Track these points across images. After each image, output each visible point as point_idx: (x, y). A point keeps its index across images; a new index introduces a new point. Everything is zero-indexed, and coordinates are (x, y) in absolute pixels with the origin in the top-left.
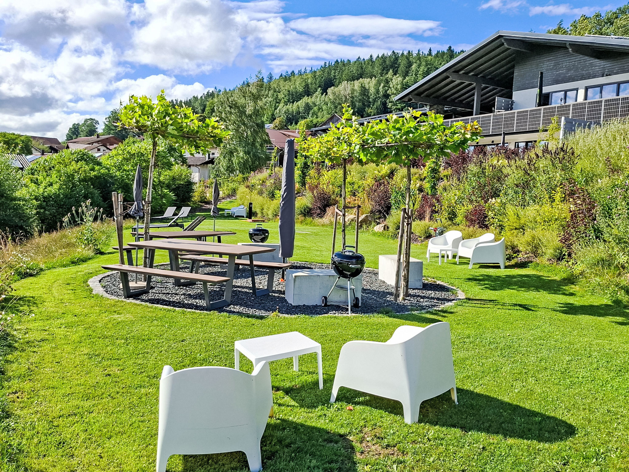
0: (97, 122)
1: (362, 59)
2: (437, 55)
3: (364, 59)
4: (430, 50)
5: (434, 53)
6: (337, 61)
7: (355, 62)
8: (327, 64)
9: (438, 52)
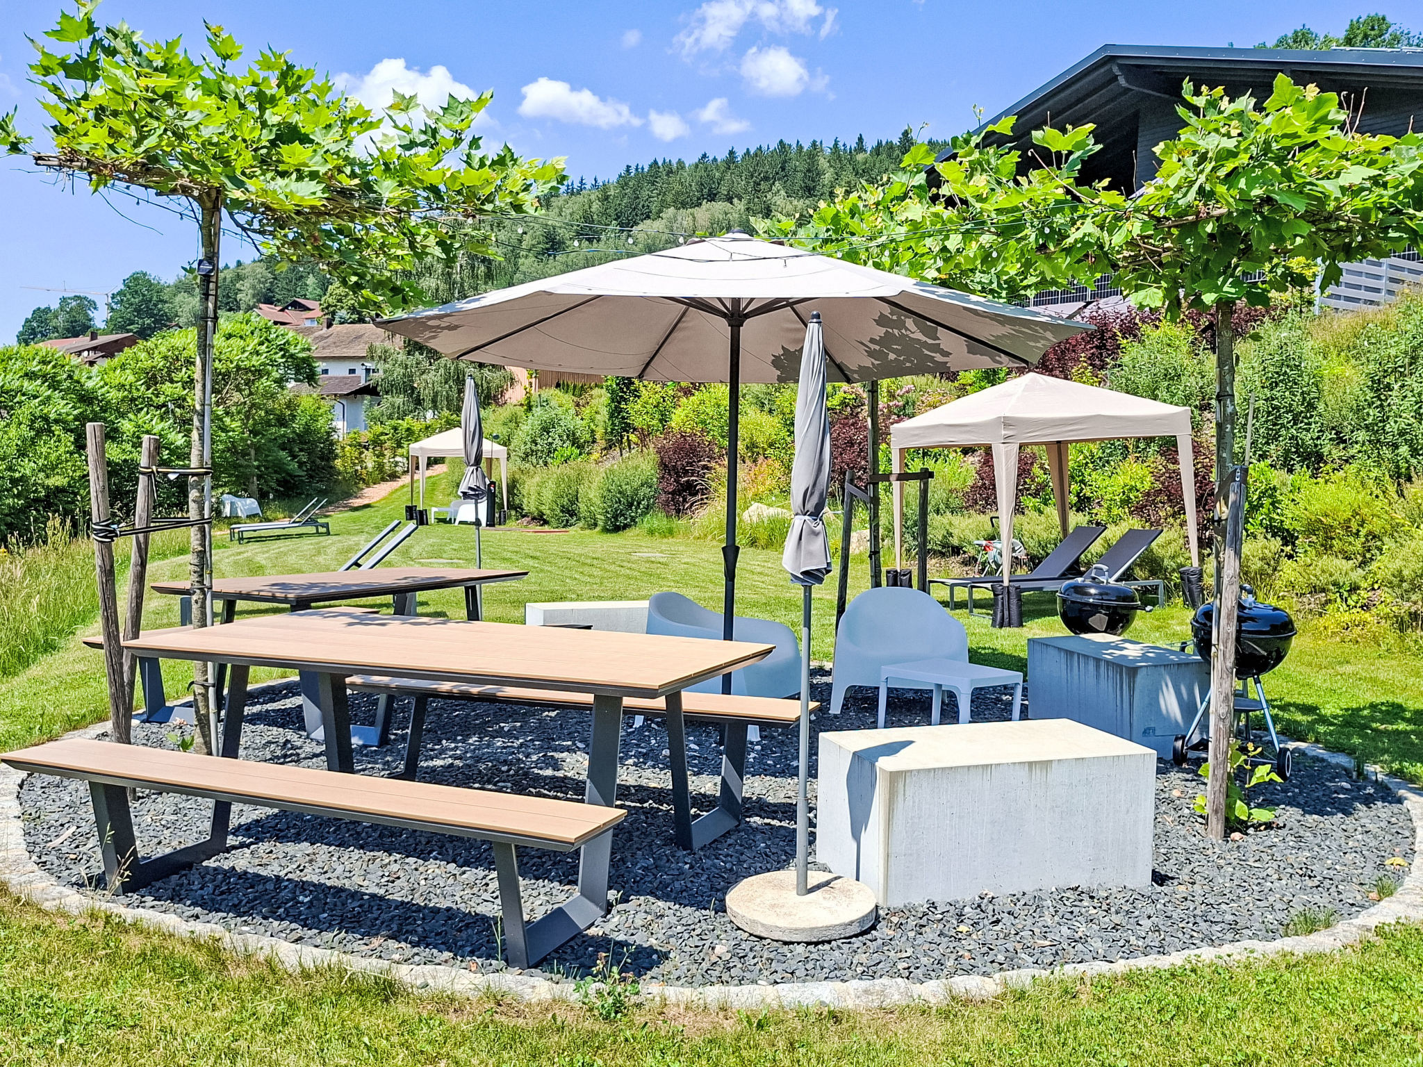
0: (93, 305)
1: (711, 158)
2: (877, 150)
3: (715, 159)
4: (860, 139)
5: (870, 144)
6: (655, 162)
7: (697, 166)
8: (633, 170)
9: (880, 144)
